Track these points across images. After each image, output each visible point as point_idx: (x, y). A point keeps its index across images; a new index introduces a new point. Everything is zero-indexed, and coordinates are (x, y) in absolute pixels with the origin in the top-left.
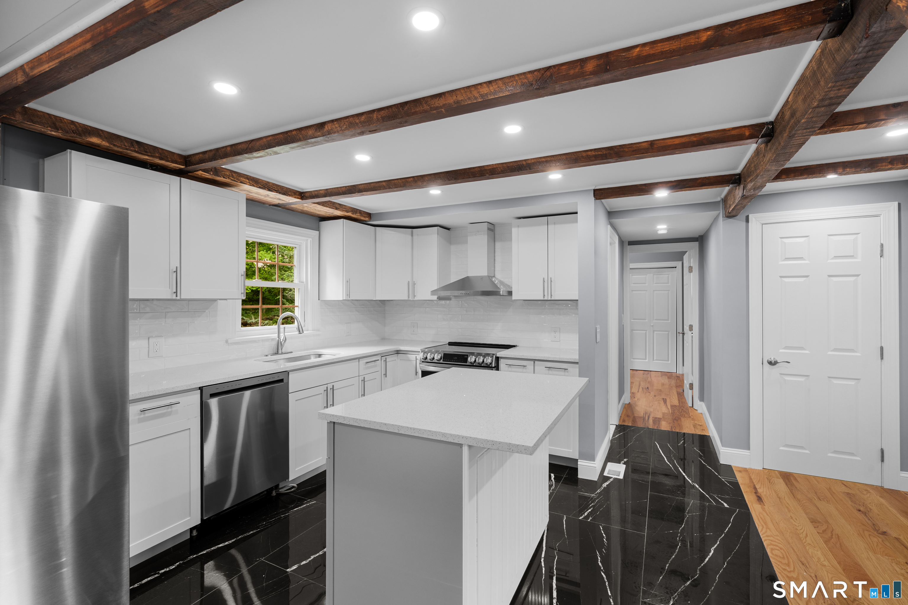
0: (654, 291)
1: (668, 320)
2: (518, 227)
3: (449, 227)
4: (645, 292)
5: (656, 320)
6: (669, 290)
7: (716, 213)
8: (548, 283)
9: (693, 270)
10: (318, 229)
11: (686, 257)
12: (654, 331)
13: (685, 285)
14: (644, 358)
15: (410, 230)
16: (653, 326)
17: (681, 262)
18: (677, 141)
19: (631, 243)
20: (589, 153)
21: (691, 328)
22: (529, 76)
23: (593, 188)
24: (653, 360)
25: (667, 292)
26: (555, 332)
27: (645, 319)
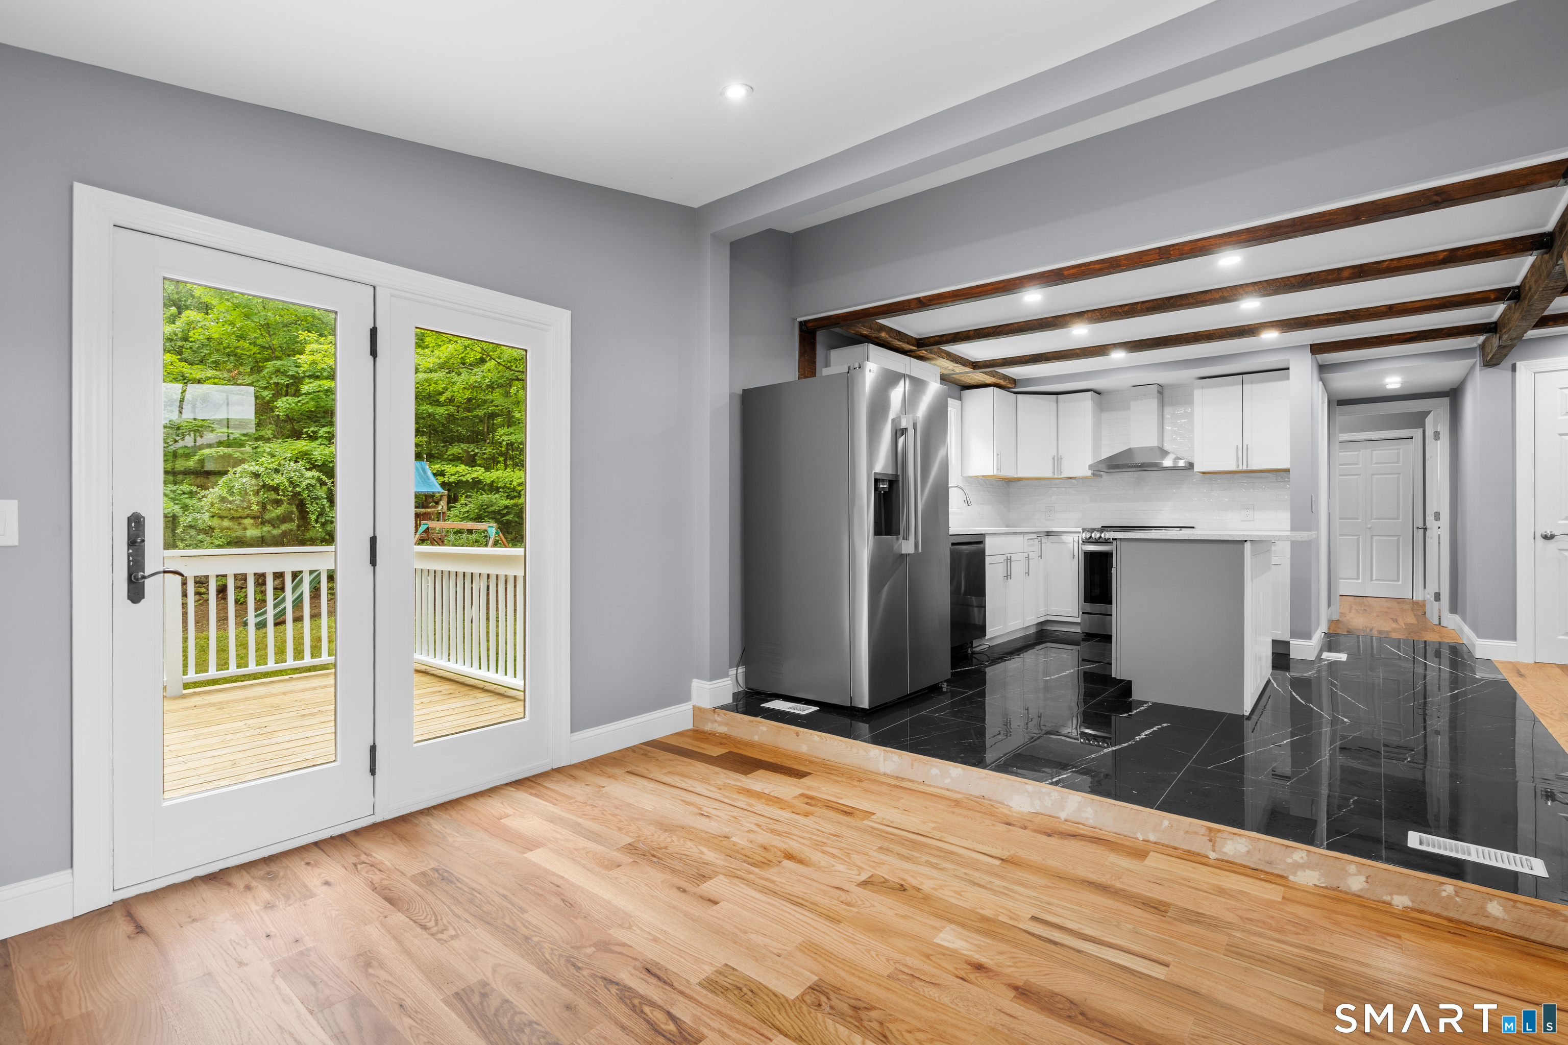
0: (1373, 474)
1: (1398, 519)
2: (1202, 388)
3: (1100, 391)
4: (1356, 477)
5: (1376, 519)
6: (1400, 473)
7: (1471, 361)
8: (1242, 450)
9: (1441, 436)
10: (960, 398)
11: (1429, 420)
12: (1372, 536)
13: (1428, 459)
14: (1356, 577)
15: (1055, 396)
16: (1370, 528)
17: (1422, 429)
18: (1418, 305)
19: (1342, 402)
20: (1321, 317)
21: (1437, 516)
22: (1292, 279)
23: (1311, 343)
24: (1372, 580)
25: (1397, 476)
26: (1247, 509)
27: (1357, 519)
